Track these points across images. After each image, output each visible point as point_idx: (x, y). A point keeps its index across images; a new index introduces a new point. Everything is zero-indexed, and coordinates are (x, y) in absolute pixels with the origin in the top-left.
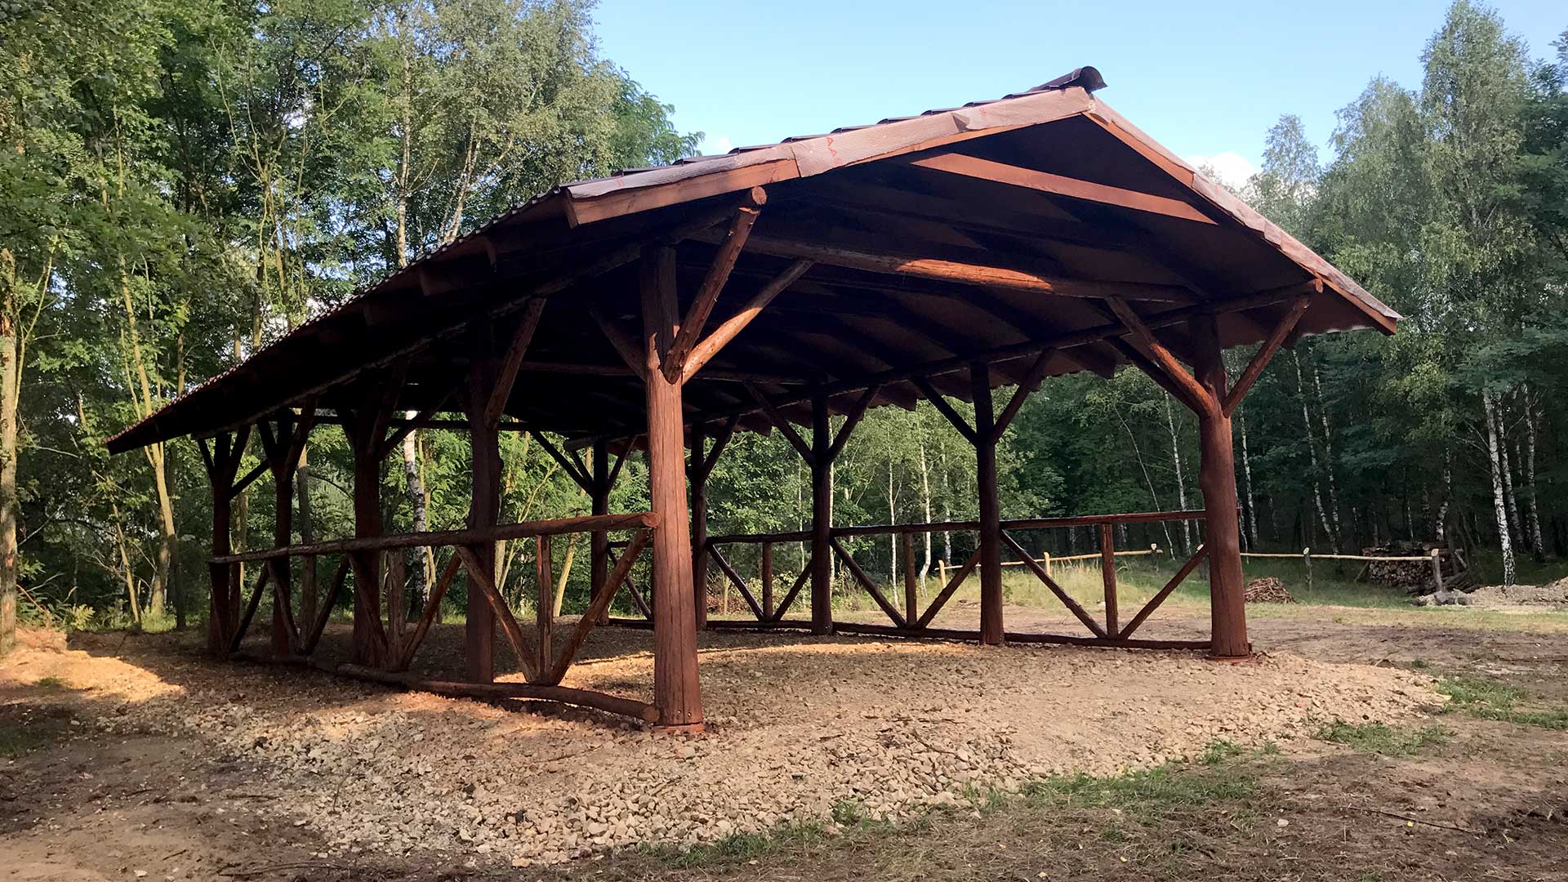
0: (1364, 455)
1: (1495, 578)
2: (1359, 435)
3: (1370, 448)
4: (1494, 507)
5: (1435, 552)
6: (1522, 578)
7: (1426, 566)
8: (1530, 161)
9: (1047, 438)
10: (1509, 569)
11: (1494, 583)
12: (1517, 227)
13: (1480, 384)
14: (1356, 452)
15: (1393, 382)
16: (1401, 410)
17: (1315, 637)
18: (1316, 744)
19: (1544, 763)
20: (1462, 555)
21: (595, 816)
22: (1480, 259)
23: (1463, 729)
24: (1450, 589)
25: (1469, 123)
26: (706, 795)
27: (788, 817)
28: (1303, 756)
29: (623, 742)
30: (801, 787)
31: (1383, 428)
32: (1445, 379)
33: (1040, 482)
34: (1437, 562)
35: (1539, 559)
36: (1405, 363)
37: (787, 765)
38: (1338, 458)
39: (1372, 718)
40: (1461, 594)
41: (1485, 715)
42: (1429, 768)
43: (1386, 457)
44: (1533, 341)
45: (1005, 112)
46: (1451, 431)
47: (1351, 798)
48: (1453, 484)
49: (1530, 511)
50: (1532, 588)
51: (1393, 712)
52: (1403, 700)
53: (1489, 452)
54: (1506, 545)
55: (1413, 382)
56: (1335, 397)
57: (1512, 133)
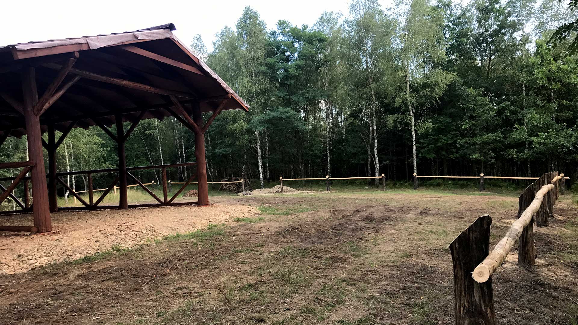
0: (223, 149)
1: (258, 187)
2: (221, 143)
3: (224, 148)
4: (258, 166)
5: (243, 180)
6: (265, 187)
7: (239, 185)
8: (269, 60)
9: (113, 143)
10: (262, 184)
11: (258, 189)
12: (265, 79)
13: (256, 128)
14: (220, 149)
15: (231, 126)
16: (233, 135)
17: (220, 202)
18: (234, 223)
19: (287, 221)
20: (249, 181)
21: (31, 258)
22: (255, 89)
23: (266, 217)
24: (247, 191)
25: (252, 46)
26: (69, 248)
27: (98, 251)
28: (232, 225)
29: (26, 239)
30: (98, 244)
31: (228, 141)
32: (246, 126)
33: (110, 160)
34: (243, 183)
35: (269, 182)
36: (234, 121)
37: (93, 238)
38: (214, 150)
39: (245, 217)
40: (250, 192)
41: (271, 214)
42: (262, 225)
43: (230, 150)
44: (269, 115)
45: (148, 35)
46: (248, 143)
47: (248, 232)
48: (247, 159)
49: (266, 167)
50: (268, 189)
51: (250, 215)
52: (251, 212)
53: (257, 148)
54: (261, 177)
55: (237, 126)
56: (213, 131)
57: (263, 49)
